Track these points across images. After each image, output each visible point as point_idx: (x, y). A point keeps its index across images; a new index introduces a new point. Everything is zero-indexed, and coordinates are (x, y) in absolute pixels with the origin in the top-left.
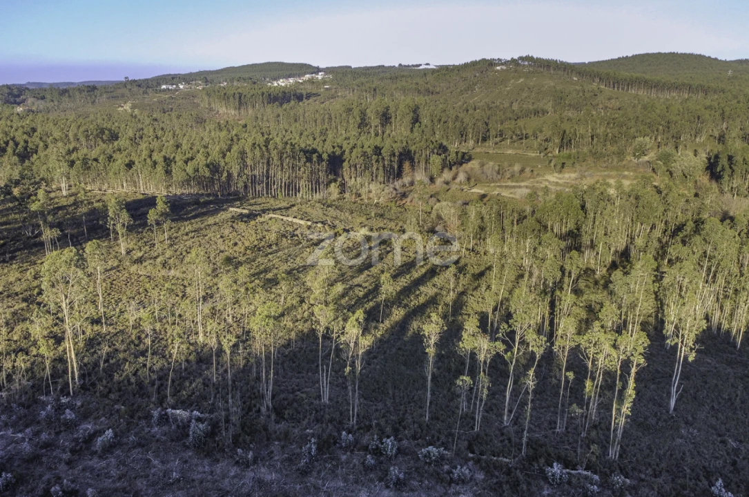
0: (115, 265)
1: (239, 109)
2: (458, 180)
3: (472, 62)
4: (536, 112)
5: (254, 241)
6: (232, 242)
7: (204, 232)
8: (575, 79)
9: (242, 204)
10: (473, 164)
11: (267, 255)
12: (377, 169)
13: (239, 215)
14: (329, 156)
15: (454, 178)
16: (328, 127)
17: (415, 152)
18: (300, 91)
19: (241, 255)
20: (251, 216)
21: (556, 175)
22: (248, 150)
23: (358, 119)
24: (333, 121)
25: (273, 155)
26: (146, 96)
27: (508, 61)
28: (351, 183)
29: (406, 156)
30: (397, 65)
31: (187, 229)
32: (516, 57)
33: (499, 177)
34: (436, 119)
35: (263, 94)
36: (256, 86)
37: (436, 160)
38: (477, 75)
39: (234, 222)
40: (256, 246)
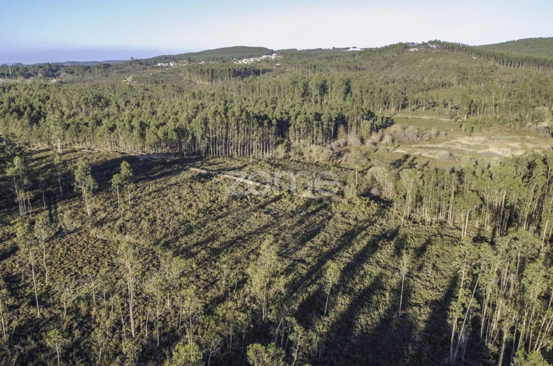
0: (78, 227)
1: (212, 81)
2: (384, 142)
3: (390, 45)
4: (444, 85)
5: (207, 204)
6: (187, 204)
7: (165, 192)
8: (474, 58)
9: (202, 164)
10: (396, 127)
11: (216, 220)
12: (318, 132)
13: (198, 175)
14: (278, 121)
15: (381, 140)
16: (278, 97)
17: (348, 117)
18: (258, 68)
19: (194, 218)
20: (208, 177)
21: (467, 138)
22: (210, 116)
23: (302, 89)
24: (282, 92)
25: (231, 122)
26: (145, 71)
27: (420, 45)
28: (295, 144)
29: (341, 121)
30: (331, 48)
31: (151, 188)
32: (426, 41)
33: (419, 139)
34: (365, 90)
35: (229, 70)
36: (225, 64)
37: (366, 125)
38: (395, 55)
39: (192, 182)
40: (208, 208)
